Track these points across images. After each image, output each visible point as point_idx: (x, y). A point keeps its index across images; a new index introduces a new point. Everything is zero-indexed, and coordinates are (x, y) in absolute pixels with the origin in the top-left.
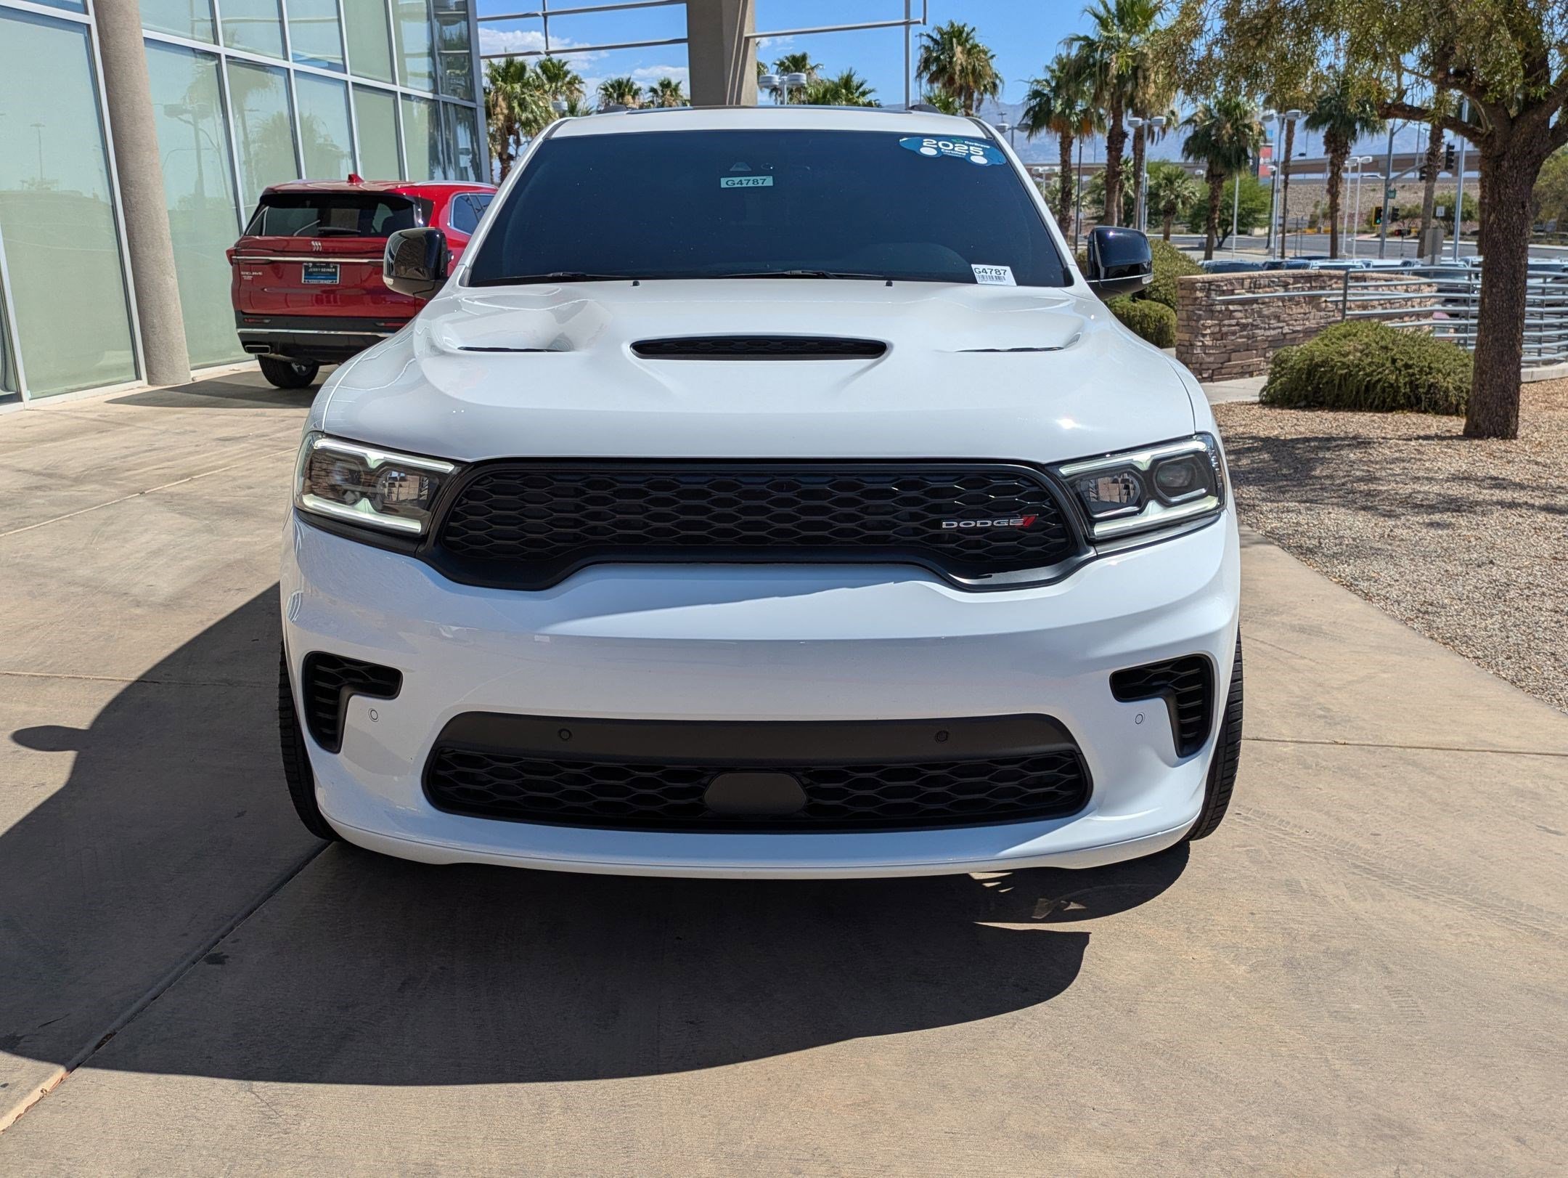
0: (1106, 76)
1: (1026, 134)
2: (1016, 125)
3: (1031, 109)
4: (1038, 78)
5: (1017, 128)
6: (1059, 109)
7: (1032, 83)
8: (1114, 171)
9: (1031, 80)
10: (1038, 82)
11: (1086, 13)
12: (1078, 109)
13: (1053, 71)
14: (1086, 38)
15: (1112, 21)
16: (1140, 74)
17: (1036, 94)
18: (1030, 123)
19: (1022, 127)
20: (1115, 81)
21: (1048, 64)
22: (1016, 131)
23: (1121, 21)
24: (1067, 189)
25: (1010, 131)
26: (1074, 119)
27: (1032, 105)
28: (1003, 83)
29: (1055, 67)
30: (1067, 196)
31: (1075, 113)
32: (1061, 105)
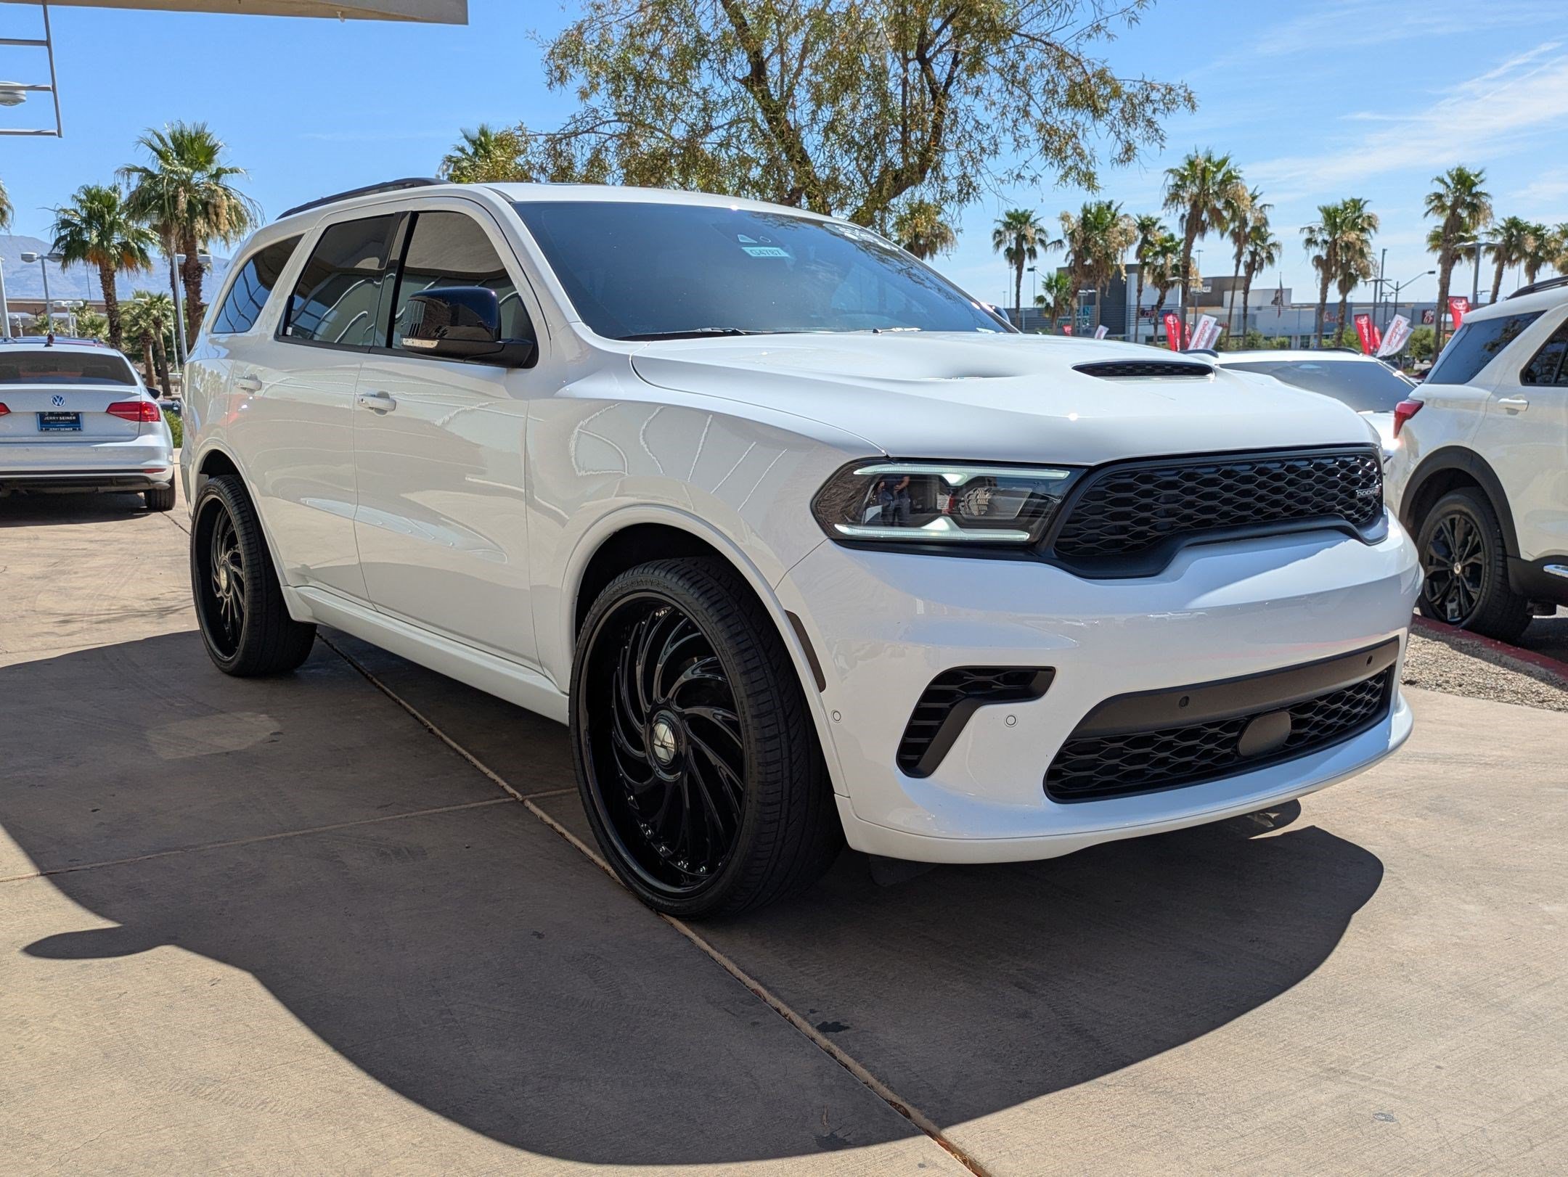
0: (176, 208)
1: (60, 264)
2: (46, 255)
3: (62, 238)
4: (64, 208)
5: (47, 258)
6: (95, 240)
7: (58, 212)
8: (195, 305)
9: (57, 209)
10: (65, 211)
11: (142, 144)
12: (115, 242)
13: (80, 201)
14: (145, 170)
15: (172, 155)
16: (211, 210)
17: (65, 224)
18: (63, 253)
19: (52, 257)
20: (186, 215)
21: (75, 193)
22: (46, 260)
23: (180, 154)
24: (115, 323)
25: (39, 261)
26: (113, 251)
27: (63, 234)
28: (13, 210)
29: (83, 197)
30: (116, 330)
31: (114, 246)
32: (97, 236)
